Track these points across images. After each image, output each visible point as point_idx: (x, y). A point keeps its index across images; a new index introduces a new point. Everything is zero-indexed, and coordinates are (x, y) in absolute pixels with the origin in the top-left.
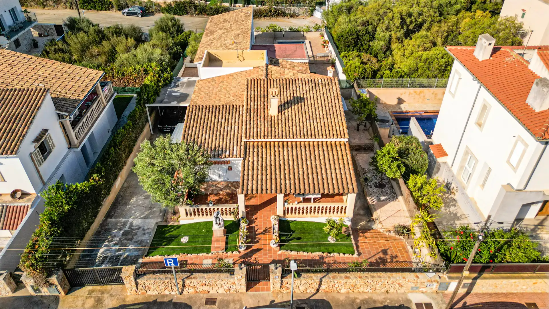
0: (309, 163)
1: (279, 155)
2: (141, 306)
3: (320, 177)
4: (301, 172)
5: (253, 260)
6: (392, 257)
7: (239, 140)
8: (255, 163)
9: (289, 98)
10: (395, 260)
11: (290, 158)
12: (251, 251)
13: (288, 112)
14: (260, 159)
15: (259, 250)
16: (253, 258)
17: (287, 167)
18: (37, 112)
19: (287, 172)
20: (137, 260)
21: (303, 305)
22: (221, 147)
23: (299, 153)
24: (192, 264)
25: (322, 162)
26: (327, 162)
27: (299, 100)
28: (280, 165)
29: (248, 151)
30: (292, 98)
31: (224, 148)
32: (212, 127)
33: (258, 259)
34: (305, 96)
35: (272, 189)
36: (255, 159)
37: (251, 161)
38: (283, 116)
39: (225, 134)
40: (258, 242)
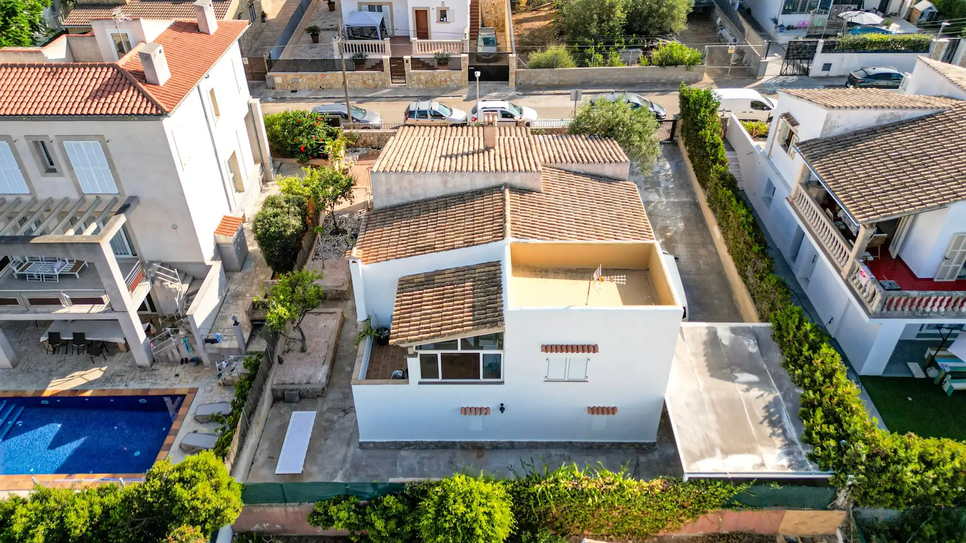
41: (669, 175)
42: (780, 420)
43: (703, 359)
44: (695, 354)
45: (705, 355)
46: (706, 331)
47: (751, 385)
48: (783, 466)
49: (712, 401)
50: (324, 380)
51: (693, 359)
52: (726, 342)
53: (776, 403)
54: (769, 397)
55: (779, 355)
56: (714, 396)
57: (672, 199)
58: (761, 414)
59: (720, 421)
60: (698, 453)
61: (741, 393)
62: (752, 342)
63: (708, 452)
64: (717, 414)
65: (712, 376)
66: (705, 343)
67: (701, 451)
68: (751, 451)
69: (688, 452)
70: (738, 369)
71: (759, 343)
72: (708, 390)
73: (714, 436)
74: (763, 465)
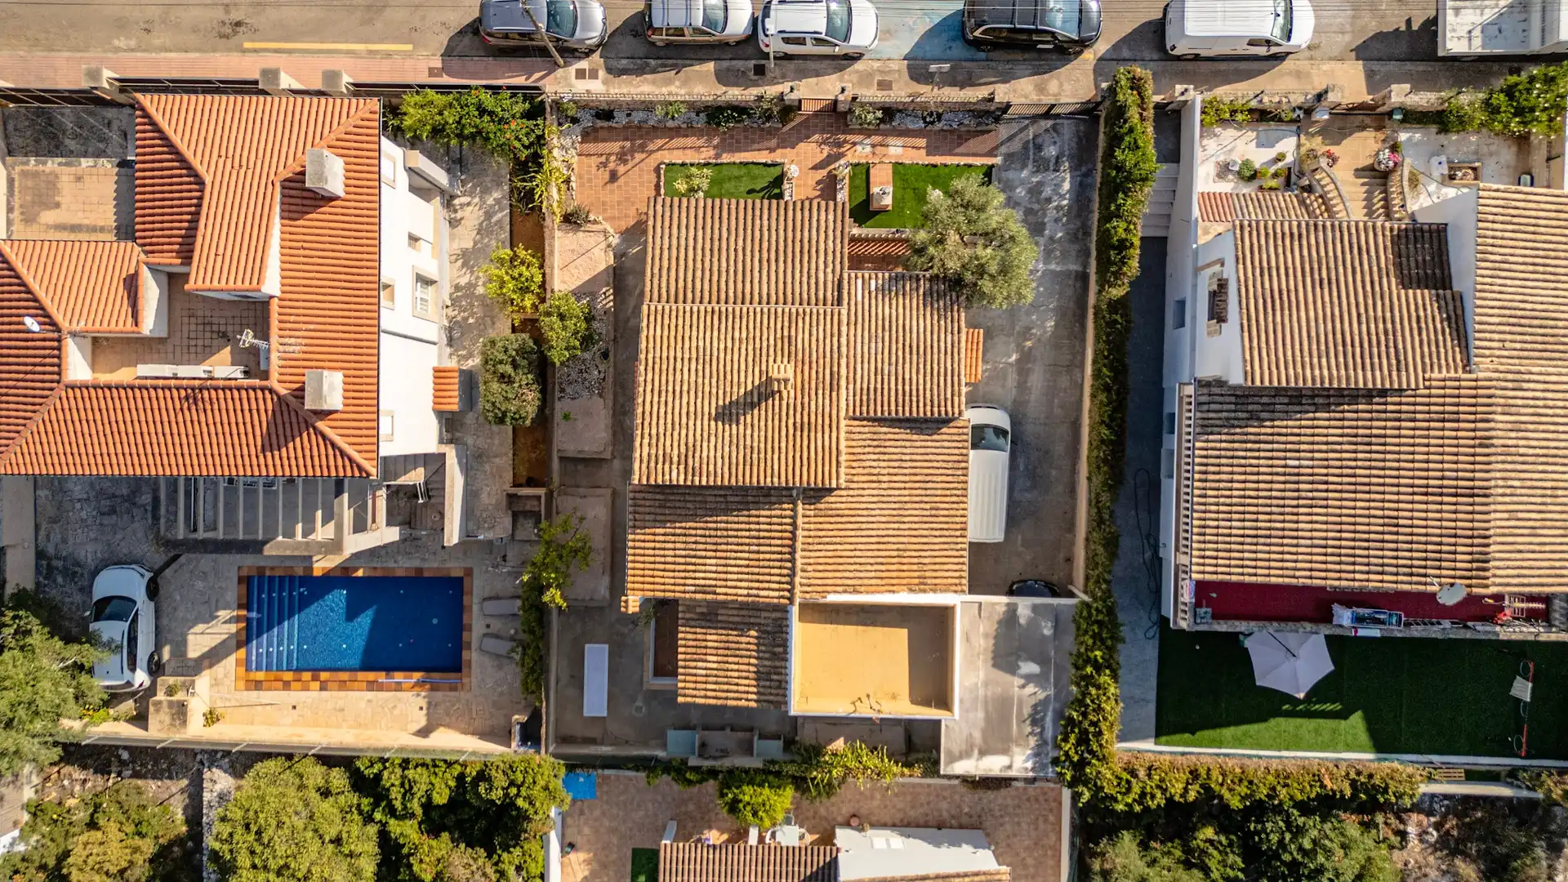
0: (724, 264)
1: (776, 282)
2: (982, 81)
3: (709, 231)
4: (740, 242)
5: (826, 150)
6: (605, 165)
7: (853, 318)
8: (822, 266)
9: (749, 417)
10: (603, 159)
11: (756, 274)
12: (829, 165)
13: (752, 381)
14: (813, 272)
15: (815, 168)
16: (825, 154)
17: (765, 255)
18: (1242, 319)
19: (765, 245)
20: (1005, 160)
21: (756, 78)
22: (887, 299)
23: (740, 286)
24: (919, 148)
25: (699, 265)
26: (690, 263)
27: (727, 414)
28: (777, 261)
29: (836, 293)
30: (742, 418)
31: (880, 297)
32: (907, 349)
33: (819, 150)
34: (713, 423)
35: (794, 210)
36: (821, 275)
37: (829, 270)
38: (764, 368)
39: (880, 331)
40: (818, 183)
41: (1062, 208)
42: (1043, 719)
43: (992, 642)
44: (986, 636)
45: (995, 638)
46: (1004, 609)
47: (1029, 678)
48: (1026, 769)
49: (986, 696)
50: (607, 595)
51: (982, 642)
52: (1022, 621)
53: (1045, 703)
54: (1041, 695)
55: (1072, 639)
56: (989, 693)
57: (1053, 267)
58: (1027, 711)
59: (988, 718)
60: (957, 754)
61: (1016, 689)
62: (1049, 624)
63: (965, 754)
64: (987, 712)
65: (994, 665)
66: (1000, 622)
67: (961, 753)
68: (1005, 751)
69: (949, 753)
70: (1024, 655)
71: (1056, 628)
72: (986, 684)
73: (977, 736)
74: (1010, 767)
